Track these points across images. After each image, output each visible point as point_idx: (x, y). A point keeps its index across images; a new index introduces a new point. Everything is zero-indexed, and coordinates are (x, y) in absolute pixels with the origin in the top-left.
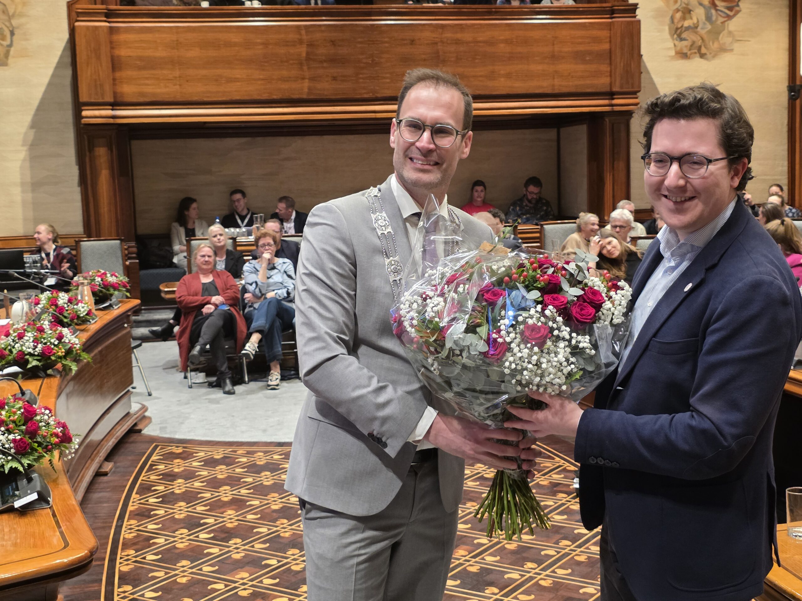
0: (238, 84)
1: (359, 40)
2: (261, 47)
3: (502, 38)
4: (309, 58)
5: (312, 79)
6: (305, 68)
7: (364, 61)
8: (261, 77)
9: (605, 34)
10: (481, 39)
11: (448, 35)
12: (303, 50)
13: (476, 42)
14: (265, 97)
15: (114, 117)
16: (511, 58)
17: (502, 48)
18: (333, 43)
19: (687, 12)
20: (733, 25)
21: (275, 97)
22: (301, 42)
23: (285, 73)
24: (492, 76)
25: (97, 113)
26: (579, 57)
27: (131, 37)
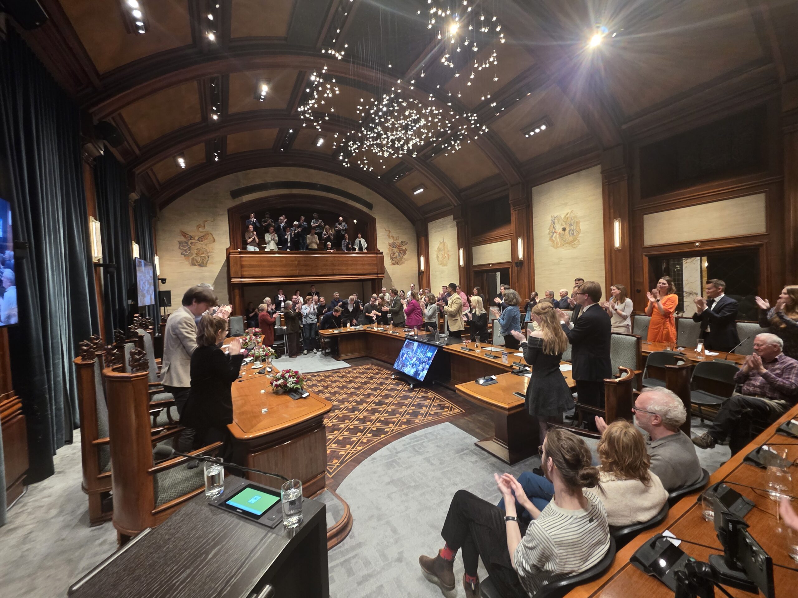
1: (312, 260)
4: (298, 264)
5: (300, 270)
6: (297, 267)
9: (375, 259)
11: (336, 259)
12: (297, 263)
14: (286, 275)
15: (241, 281)
16: (352, 265)
17: (350, 262)
18: (305, 261)
19: (394, 254)
20: (405, 257)
21: (289, 275)
22: (296, 260)
23: (292, 269)
24: (347, 269)
25: (235, 280)
26: (369, 264)
27: (246, 259)
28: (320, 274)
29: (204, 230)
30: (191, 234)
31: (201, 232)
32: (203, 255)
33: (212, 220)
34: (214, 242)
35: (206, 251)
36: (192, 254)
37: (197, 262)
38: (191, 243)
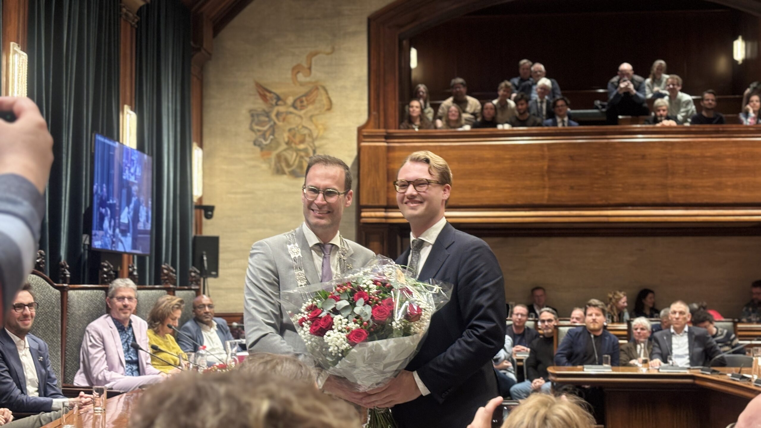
0: (489, 191)
1: (595, 155)
2: (509, 161)
3: (729, 153)
4: (550, 171)
5: (552, 188)
6: (546, 179)
7: (599, 173)
8: (508, 186)
10: (708, 154)
12: (545, 164)
13: (703, 157)
14: (511, 202)
15: (386, 218)
18: (572, 158)
21: (519, 203)
22: (543, 157)
25: (373, 214)
27: (404, 154)
28: (620, 200)
29: (308, 79)
30: (278, 91)
31: (302, 84)
32: (302, 146)
33: (329, 50)
34: (329, 109)
35: (310, 135)
36: (278, 144)
37: (288, 165)
38: (278, 114)
